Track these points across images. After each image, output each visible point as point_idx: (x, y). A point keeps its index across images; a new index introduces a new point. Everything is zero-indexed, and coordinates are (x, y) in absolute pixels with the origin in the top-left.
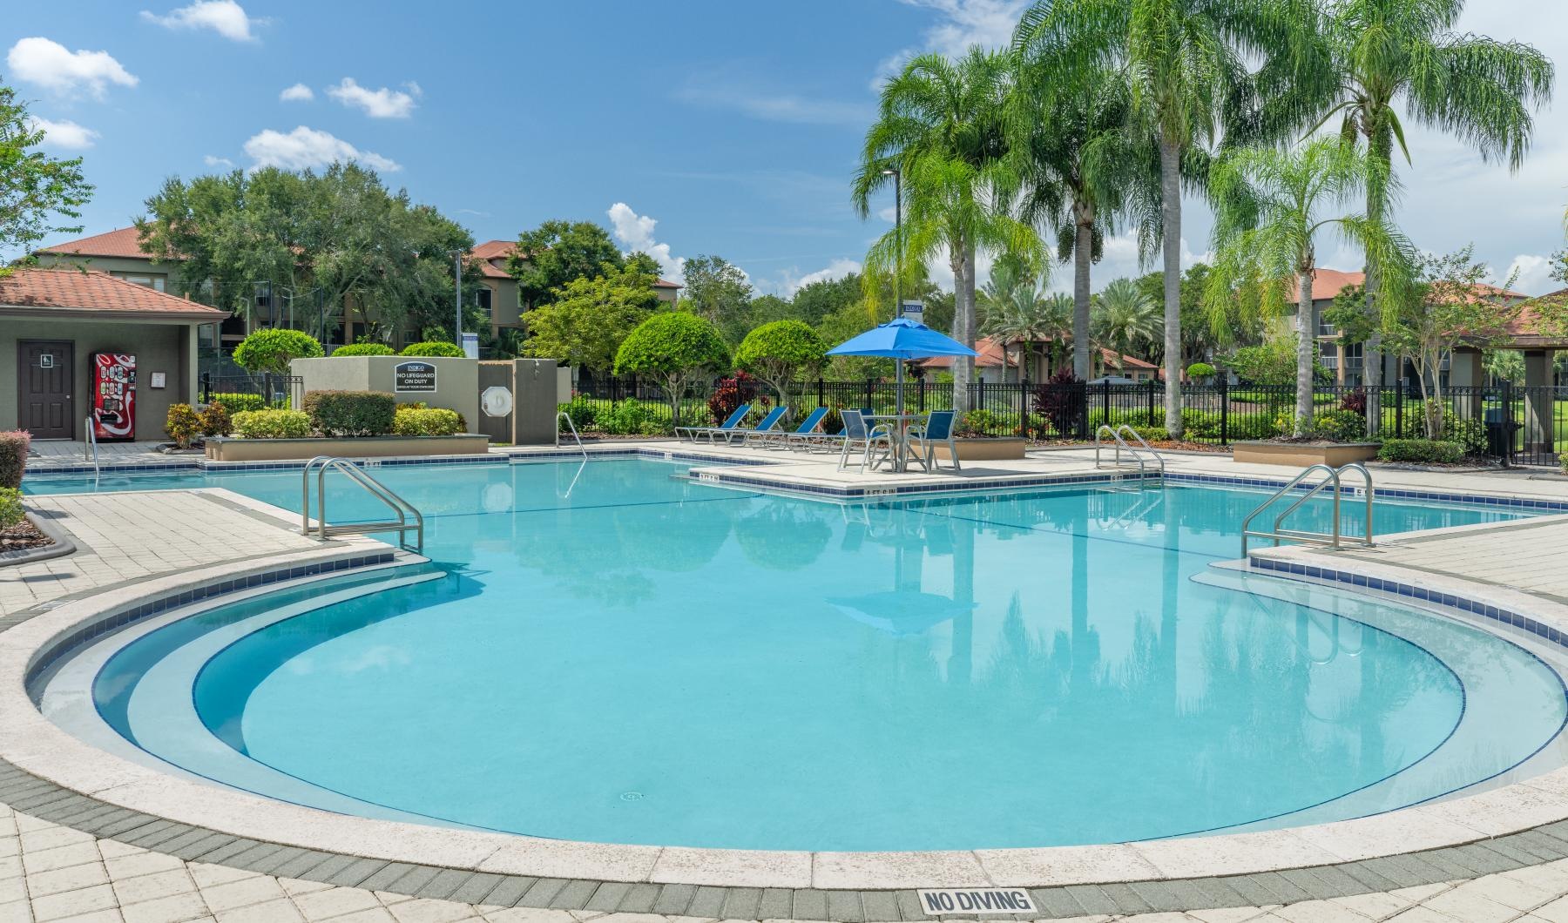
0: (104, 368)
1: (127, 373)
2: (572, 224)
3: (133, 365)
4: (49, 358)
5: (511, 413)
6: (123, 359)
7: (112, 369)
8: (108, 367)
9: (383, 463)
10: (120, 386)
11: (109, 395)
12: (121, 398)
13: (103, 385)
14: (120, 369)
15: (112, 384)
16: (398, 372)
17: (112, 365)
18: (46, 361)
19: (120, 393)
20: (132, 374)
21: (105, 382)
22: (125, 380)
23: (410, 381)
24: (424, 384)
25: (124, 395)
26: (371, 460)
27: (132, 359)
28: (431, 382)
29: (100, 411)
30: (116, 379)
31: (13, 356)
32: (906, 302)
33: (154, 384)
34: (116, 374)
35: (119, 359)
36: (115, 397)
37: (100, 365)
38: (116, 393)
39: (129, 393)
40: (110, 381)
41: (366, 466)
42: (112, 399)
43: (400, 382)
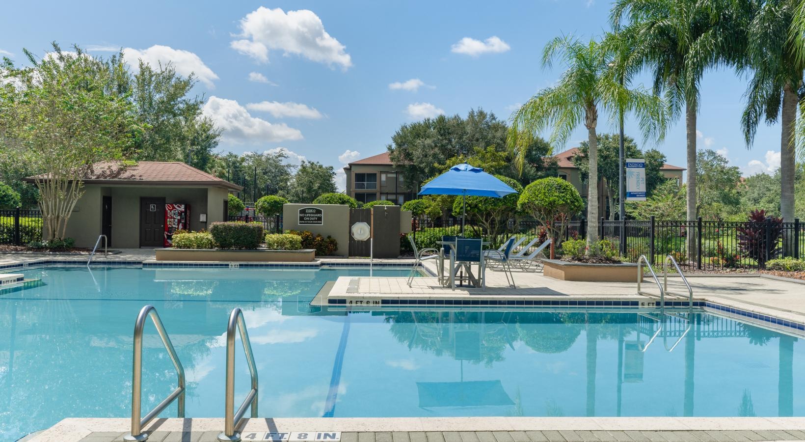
0: (169, 211)
1: (180, 214)
2: (611, 135)
3: (183, 210)
4: (154, 206)
5: (370, 238)
6: (178, 206)
7: (172, 211)
8: (171, 211)
9: (240, 265)
10: (176, 220)
11: (171, 225)
12: (177, 227)
13: (168, 220)
14: (177, 211)
15: (172, 220)
16: (300, 213)
17: (172, 209)
18: (152, 207)
19: (176, 224)
20: (183, 214)
21: (170, 218)
22: (179, 218)
23: (308, 219)
24: (315, 220)
25: (178, 225)
26: (233, 263)
27: (183, 207)
28: (320, 219)
29: (167, 233)
30: (174, 217)
31: (138, 205)
32: (629, 160)
33: (201, 220)
34: (174, 214)
35: (176, 206)
36: (174, 226)
37: (167, 209)
38: (174, 224)
39: (181, 224)
40: (171, 218)
41: (230, 266)
42: (172, 227)
43: (302, 219)
